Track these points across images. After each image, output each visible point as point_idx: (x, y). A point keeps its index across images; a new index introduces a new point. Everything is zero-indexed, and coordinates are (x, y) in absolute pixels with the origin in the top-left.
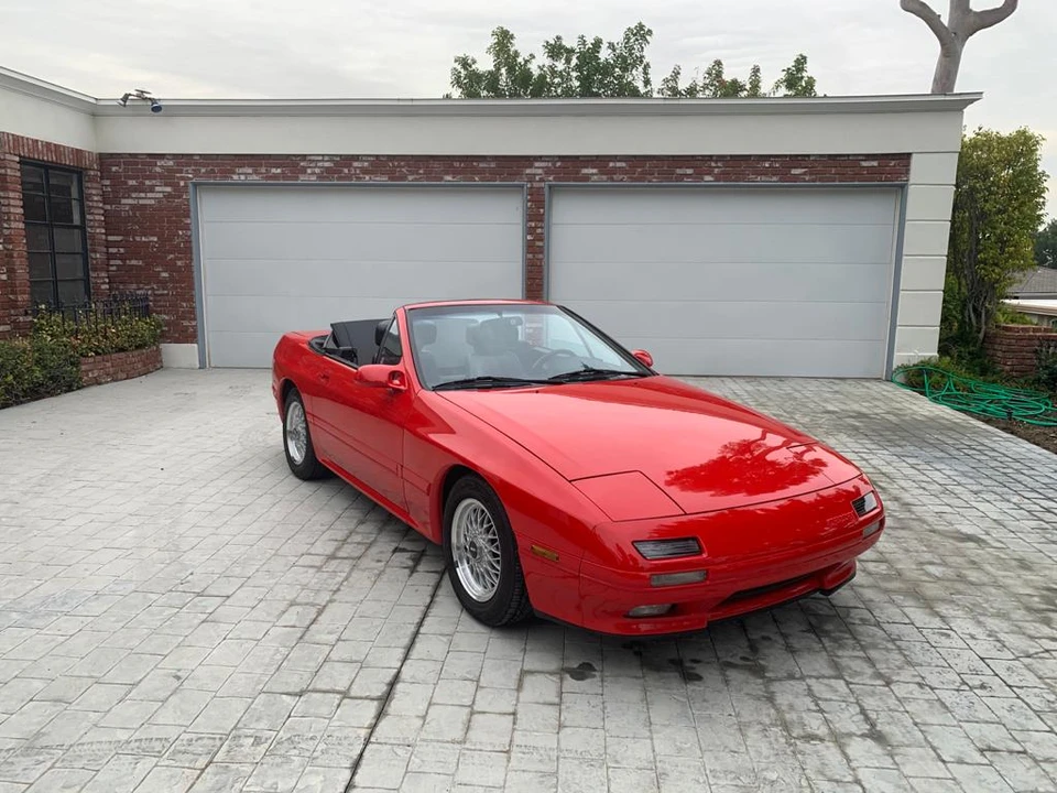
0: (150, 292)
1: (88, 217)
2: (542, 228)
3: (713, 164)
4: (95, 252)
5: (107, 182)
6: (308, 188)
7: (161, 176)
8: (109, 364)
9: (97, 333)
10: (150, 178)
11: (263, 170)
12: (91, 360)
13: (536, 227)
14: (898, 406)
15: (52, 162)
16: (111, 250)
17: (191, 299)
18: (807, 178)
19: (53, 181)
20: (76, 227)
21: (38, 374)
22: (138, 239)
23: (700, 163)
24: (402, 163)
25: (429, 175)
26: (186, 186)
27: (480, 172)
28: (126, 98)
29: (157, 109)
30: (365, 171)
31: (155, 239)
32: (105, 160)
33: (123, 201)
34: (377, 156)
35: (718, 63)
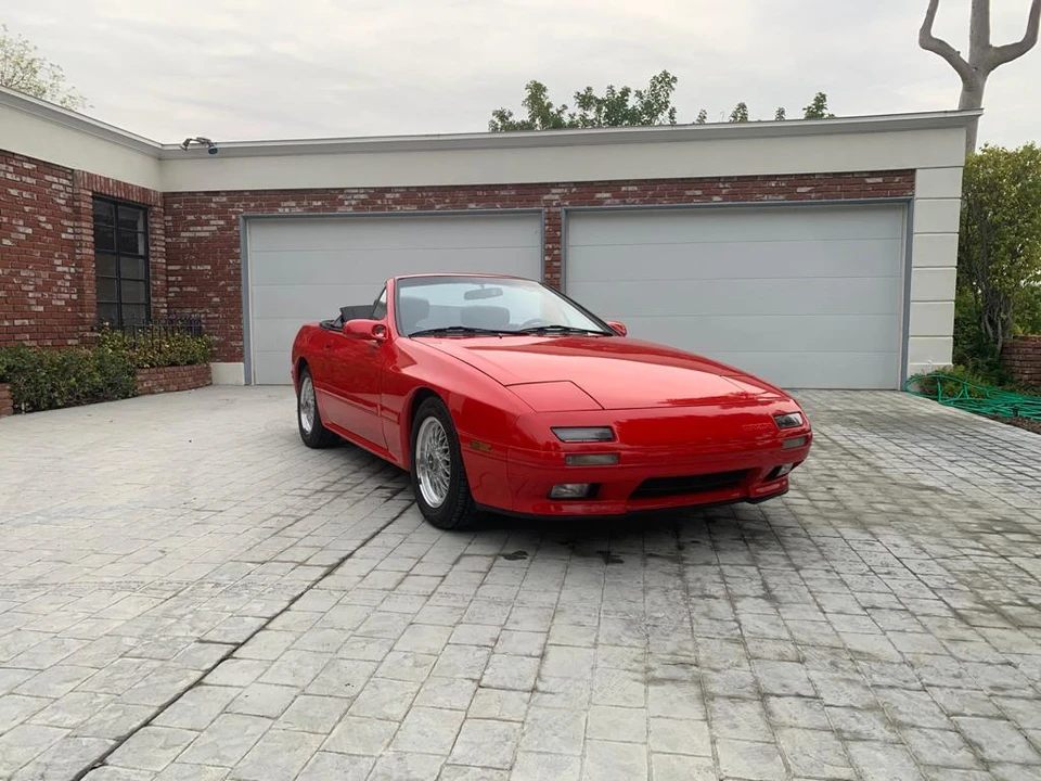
0: (203, 316)
1: (151, 248)
2: (559, 249)
3: (721, 186)
4: (156, 279)
5: (170, 218)
6: (346, 219)
7: (216, 212)
8: (162, 376)
9: (152, 348)
10: (206, 213)
11: (305, 203)
12: (146, 371)
13: (554, 249)
14: (906, 407)
15: (121, 198)
16: (172, 279)
17: (239, 321)
18: (813, 195)
19: (122, 217)
20: (141, 257)
21: (97, 379)
22: (194, 268)
23: (708, 185)
24: (430, 194)
25: (454, 204)
26: (237, 219)
27: (502, 199)
28: (187, 143)
29: (213, 151)
30: (396, 202)
31: (209, 267)
32: (169, 198)
33: (183, 234)
34: (407, 188)
35: (742, 106)
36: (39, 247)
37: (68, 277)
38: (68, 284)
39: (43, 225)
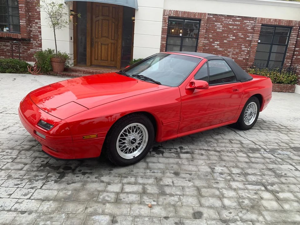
1: (290, 42)
16: (295, 53)
19: (276, 31)
20: (285, 45)
36: (236, 42)
37: (246, 51)
38: (246, 53)
39: (240, 36)
